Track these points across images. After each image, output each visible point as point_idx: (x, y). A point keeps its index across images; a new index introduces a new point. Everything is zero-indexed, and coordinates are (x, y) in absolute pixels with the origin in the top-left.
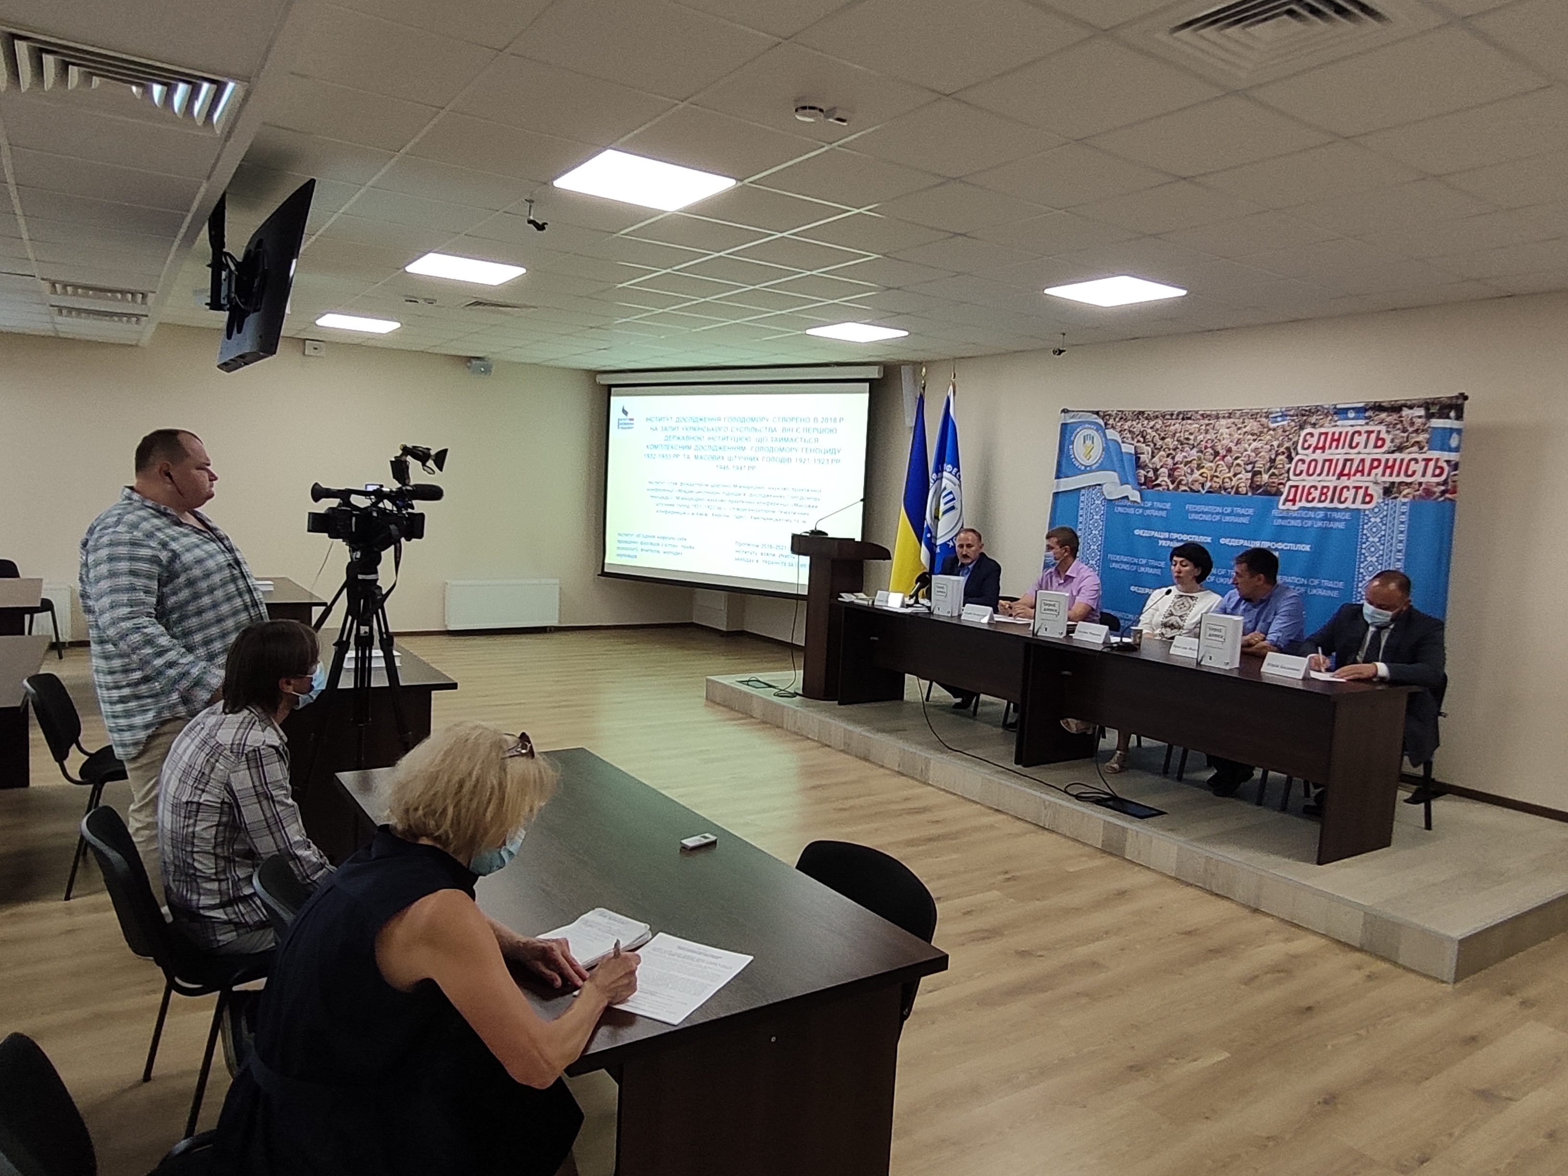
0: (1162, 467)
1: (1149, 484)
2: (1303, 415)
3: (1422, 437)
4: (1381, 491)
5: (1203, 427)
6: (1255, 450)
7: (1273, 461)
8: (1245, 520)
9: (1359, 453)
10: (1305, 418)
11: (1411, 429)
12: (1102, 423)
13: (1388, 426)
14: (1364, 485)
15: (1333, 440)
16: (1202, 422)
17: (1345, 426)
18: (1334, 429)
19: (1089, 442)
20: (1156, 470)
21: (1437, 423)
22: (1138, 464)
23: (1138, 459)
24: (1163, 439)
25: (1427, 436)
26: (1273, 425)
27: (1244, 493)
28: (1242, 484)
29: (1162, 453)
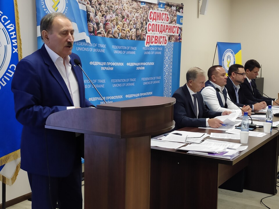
0: (100, 22)
3: (175, 18)
7: (142, 23)
8: (134, 53)
9: (163, 23)
11: (173, 15)
13: (169, 12)
14: (165, 36)
18: (158, 11)
20: (98, 24)
21: (178, 13)
23: (88, 14)
24: (100, 4)
26: (142, 6)
27: (134, 39)
28: (133, 35)
29: (100, 13)
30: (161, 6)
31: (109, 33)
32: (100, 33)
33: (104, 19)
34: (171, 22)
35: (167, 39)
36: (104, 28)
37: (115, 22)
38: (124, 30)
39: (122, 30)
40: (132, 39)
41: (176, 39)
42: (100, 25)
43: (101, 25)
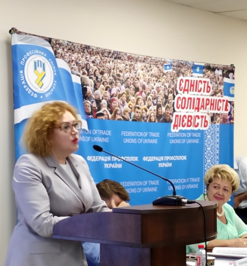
0: (103, 99)
3: (222, 87)
4: (210, 119)
5: (128, 67)
7: (166, 97)
8: (155, 141)
9: (202, 95)
10: (179, 68)
11: (218, 82)
13: (211, 79)
14: (204, 115)
15: (191, 85)
17: (196, 77)
18: (192, 78)
19: (40, 69)
20: (98, 101)
21: (226, 80)
23: (84, 90)
24: (102, 73)
25: (223, 87)
26: (165, 72)
27: (154, 120)
28: (152, 114)
29: (102, 86)
30: (198, 70)
31: (116, 113)
32: (102, 114)
33: (108, 94)
34: (215, 94)
35: (208, 119)
36: (109, 106)
37: (124, 98)
38: (139, 108)
39: (135, 108)
40: (150, 121)
41: (224, 120)
42: (102, 103)
43: (104, 102)
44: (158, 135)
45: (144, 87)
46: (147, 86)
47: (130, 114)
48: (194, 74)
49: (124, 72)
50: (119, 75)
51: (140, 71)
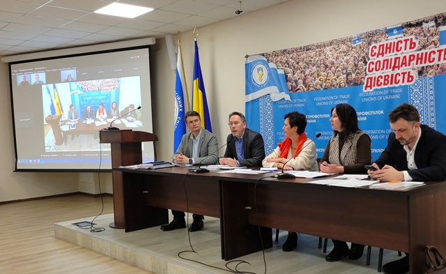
0: (299, 79)
1: (294, 89)
2: (369, 37)
4: (417, 73)
5: (318, 53)
6: (347, 61)
7: (356, 65)
12: (266, 59)
14: (407, 71)
15: (387, 48)
16: (317, 50)
17: (392, 39)
18: (387, 42)
19: (260, 72)
22: (287, 79)
23: (286, 76)
24: (298, 63)
25: (438, 37)
26: (354, 46)
27: (344, 86)
28: (342, 82)
29: (299, 71)
30: (395, 32)
31: (309, 86)
32: (299, 89)
33: (303, 75)
34: (423, 48)
35: (414, 74)
36: (304, 83)
37: (315, 75)
38: (329, 80)
39: (326, 80)
40: (340, 87)
41: (443, 70)
42: (298, 82)
43: (300, 81)
44: (348, 96)
45: (333, 63)
46: (335, 62)
47: (321, 85)
48: (389, 38)
49: (315, 57)
50: (311, 61)
51: (329, 53)
